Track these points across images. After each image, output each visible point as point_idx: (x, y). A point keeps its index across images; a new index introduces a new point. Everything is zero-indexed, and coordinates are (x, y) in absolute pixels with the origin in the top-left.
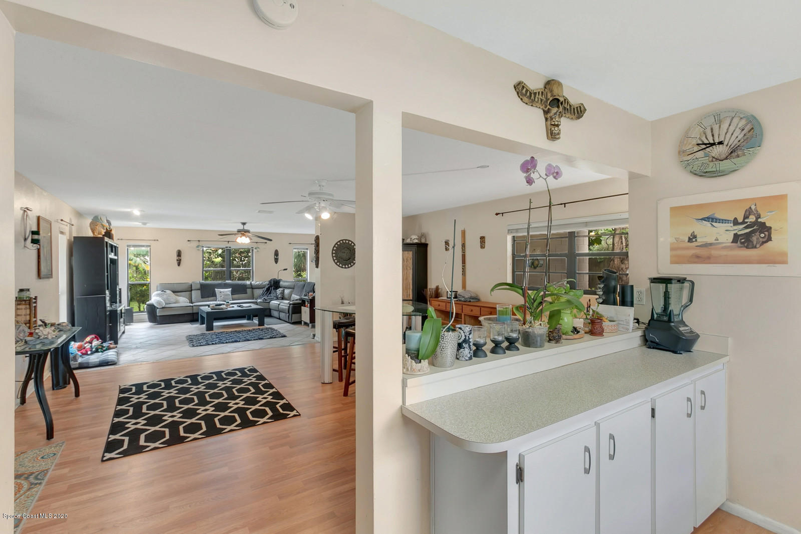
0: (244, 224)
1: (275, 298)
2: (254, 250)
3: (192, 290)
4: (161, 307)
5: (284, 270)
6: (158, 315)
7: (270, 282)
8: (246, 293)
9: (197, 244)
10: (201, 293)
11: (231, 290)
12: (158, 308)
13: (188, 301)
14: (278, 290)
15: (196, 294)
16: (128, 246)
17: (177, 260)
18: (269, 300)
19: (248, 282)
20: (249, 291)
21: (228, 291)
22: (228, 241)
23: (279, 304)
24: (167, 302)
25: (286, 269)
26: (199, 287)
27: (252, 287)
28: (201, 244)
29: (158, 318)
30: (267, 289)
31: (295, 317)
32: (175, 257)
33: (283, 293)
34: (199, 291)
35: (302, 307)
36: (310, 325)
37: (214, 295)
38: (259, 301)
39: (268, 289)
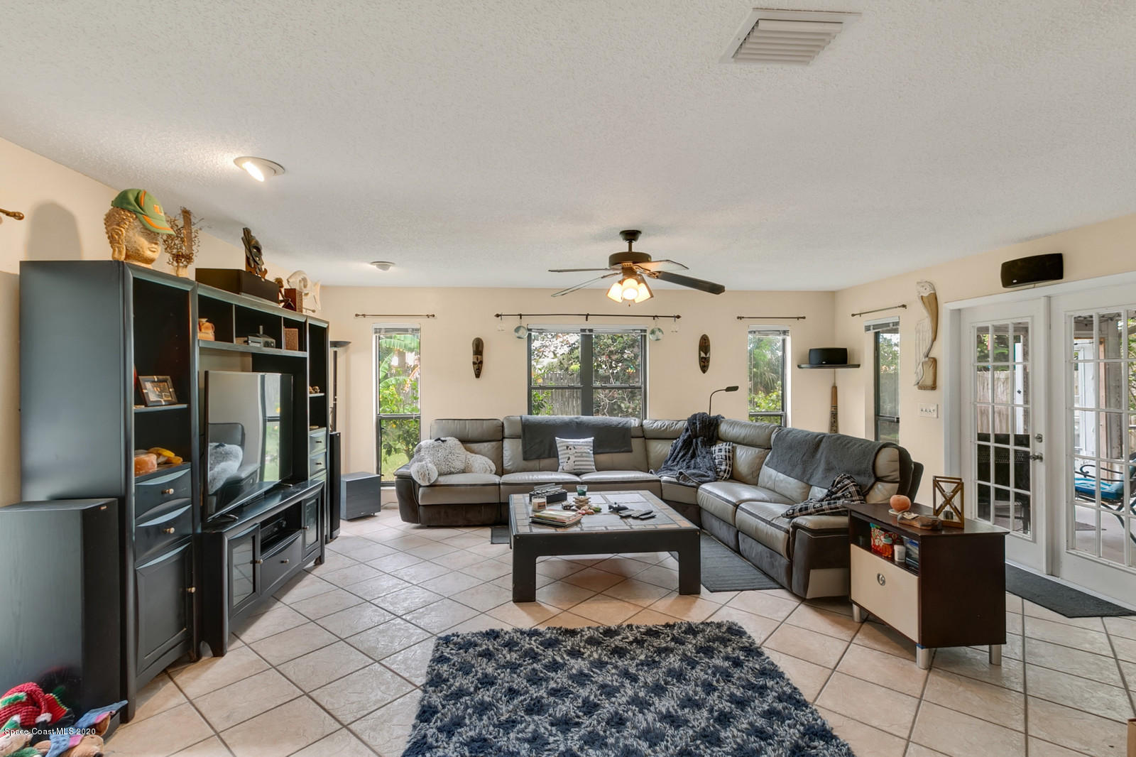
0: (631, 235)
1: (710, 473)
2: (649, 337)
3: (504, 438)
4: (428, 484)
5: (729, 389)
6: (420, 503)
7: (692, 420)
8: (631, 451)
9: (515, 322)
10: (524, 446)
11: (594, 440)
12: (420, 486)
13: (494, 468)
14: (715, 448)
15: (511, 449)
16: (377, 331)
17: (474, 363)
18: (696, 480)
19: (634, 422)
20: (636, 444)
21: (585, 443)
22: (588, 315)
23: (736, 506)
24: (445, 469)
25: (735, 388)
26: (519, 430)
27: (646, 436)
28: (526, 322)
29: (421, 510)
30: (684, 441)
31: (821, 580)
32: (470, 357)
33: (731, 457)
34: (519, 442)
35: (853, 546)
36: (921, 653)
37: (552, 453)
38: (665, 478)
39: (687, 444)
